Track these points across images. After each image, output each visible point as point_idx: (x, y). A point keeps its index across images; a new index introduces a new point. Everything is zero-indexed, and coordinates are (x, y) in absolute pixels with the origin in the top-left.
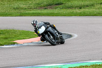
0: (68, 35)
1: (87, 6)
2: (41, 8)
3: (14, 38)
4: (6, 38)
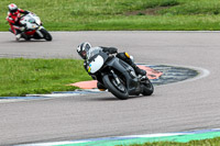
0: (190, 71)
2: (130, 12)
3: (72, 77)
4: (56, 78)
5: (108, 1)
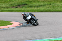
1: (42, 6)
2: (13, 7)
5: (7, 4)
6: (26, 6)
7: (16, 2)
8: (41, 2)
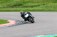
2: (10, 7)
5: (4, 4)
6: (21, 6)
7: (12, 3)
8: (36, 2)
